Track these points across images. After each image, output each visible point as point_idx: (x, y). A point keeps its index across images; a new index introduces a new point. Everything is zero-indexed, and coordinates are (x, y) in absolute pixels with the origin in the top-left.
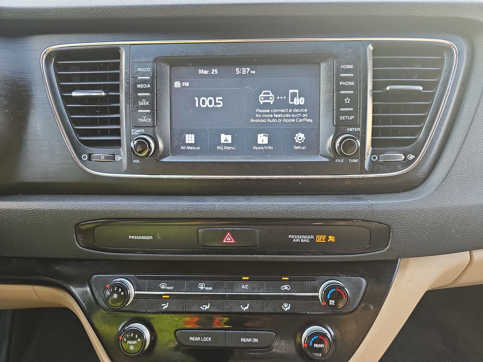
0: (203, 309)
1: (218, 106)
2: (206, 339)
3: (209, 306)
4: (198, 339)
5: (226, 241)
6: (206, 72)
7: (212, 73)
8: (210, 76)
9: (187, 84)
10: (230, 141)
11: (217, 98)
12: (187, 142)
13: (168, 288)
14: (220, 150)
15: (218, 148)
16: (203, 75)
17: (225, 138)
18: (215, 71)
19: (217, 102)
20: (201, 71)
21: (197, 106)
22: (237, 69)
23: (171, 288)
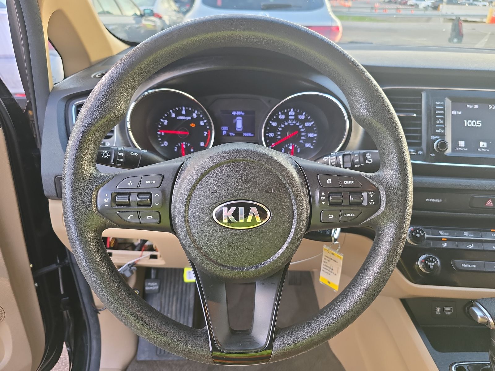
0: (469, 247)
1: (478, 126)
2: (472, 266)
3: (472, 246)
4: (467, 266)
5: (488, 204)
6: (471, 107)
7: (475, 107)
8: (473, 109)
9: (460, 113)
10: (486, 146)
11: (478, 121)
12: (459, 146)
13: (445, 234)
14: (480, 151)
15: (479, 150)
16: (469, 108)
17: (483, 144)
18: (476, 106)
19: (478, 123)
20: (468, 106)
21: (466, 125)
22: (489, 106)
23: (447, 234)
